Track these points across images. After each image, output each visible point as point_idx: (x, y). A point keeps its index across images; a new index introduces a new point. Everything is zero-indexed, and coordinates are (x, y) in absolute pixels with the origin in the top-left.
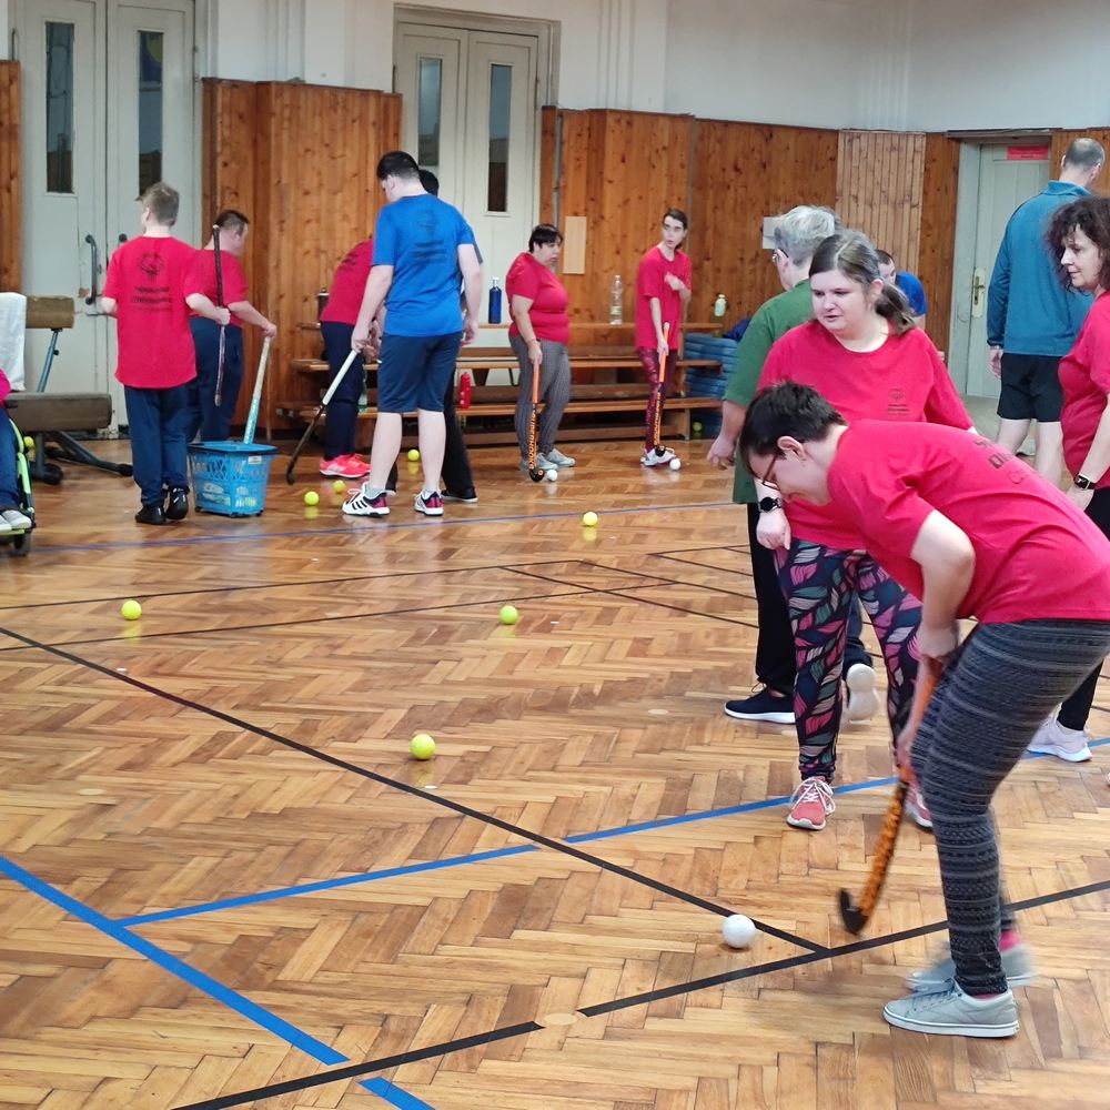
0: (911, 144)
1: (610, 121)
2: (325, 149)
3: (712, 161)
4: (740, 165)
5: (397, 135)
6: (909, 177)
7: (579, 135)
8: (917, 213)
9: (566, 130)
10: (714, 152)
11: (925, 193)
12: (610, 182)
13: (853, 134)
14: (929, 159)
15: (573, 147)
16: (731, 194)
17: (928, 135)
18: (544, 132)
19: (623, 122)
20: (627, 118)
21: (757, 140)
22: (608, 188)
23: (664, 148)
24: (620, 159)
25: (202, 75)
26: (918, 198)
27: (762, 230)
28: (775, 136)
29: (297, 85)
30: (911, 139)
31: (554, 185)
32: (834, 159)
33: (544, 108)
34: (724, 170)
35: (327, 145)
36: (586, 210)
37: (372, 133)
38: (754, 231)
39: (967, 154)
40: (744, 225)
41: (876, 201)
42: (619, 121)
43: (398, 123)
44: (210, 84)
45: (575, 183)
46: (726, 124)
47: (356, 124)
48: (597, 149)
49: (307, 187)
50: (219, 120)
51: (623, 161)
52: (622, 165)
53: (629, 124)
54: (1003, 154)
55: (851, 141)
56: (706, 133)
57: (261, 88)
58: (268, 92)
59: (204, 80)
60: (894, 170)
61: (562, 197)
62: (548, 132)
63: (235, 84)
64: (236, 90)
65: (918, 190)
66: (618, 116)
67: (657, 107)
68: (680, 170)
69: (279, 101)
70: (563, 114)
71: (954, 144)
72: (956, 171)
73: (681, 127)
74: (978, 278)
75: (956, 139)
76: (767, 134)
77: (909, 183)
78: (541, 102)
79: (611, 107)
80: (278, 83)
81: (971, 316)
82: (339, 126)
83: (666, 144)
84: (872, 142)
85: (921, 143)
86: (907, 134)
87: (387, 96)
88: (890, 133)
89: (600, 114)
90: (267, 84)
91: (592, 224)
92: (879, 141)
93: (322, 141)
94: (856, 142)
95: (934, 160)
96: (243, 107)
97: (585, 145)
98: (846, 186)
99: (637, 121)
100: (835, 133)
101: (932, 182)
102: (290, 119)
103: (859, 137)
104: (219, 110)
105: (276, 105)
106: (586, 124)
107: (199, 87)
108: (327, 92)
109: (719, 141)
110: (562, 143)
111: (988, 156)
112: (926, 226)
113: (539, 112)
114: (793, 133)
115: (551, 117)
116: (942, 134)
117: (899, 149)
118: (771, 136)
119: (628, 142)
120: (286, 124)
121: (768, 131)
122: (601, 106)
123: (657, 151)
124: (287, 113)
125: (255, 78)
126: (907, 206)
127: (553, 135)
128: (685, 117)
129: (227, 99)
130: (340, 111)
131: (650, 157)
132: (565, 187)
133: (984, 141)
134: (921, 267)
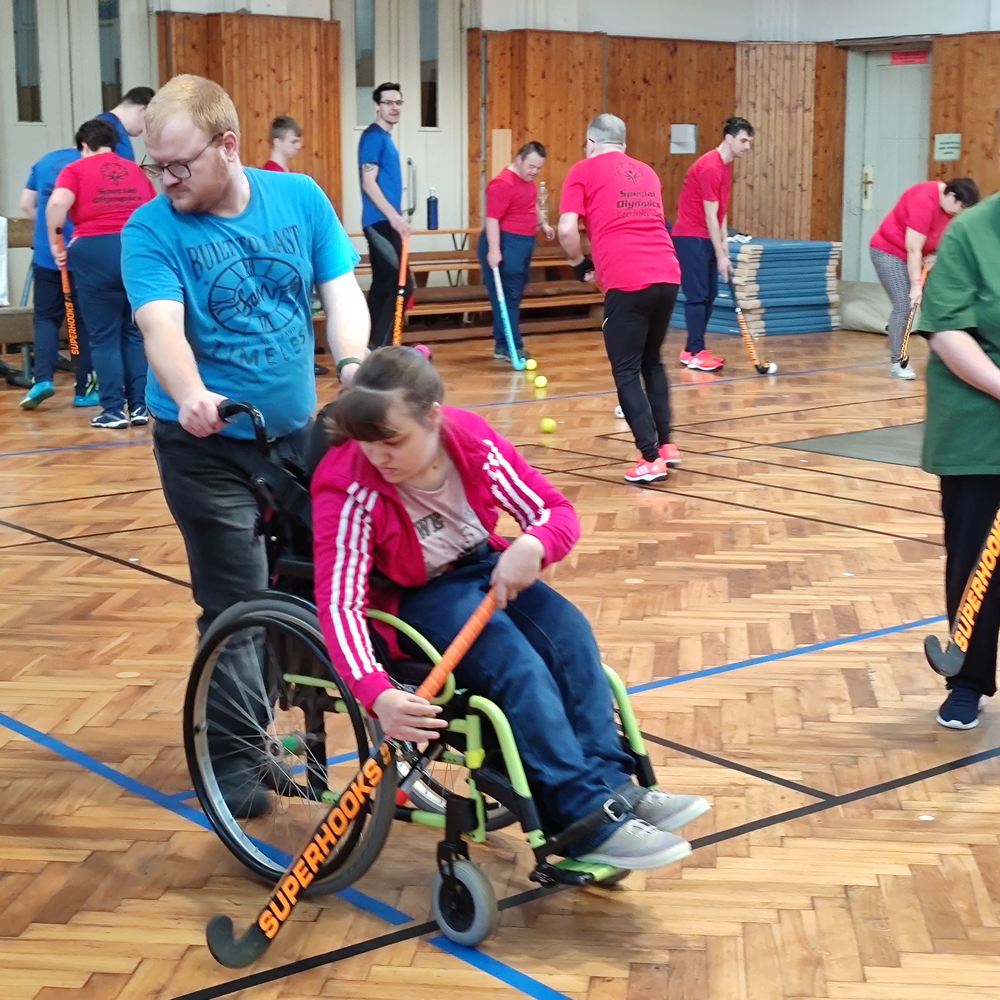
0: (802, 54)
1: (531, 40)
2: (272, 73)
3: (623, 74)
4: (648, 78)
5: (336, 59)
6: (801, 82)
7: (503, 54)
8: (810, 116)
9: (490, 50)
10: (625, 64)
11: (817, 98)
12: (533, 96)
13: (749, 46)
14: (820, 67)
15: (496, 65)
16: (641, 104)
17: (819, 45)
18: (471, 53)
19: (542, 41)
20: (545, 37)
21: (664, 53)
22: (531, 103)
23: (580, 64)
24: (541, 75)
25: (156, 9)
26: (810, 103)
27: (670, 136)
28: (679, 49)
29: (243, 16)
30: (802, 48)
31: (481, 100)
32: (732, 70)
33: (470, 30)
34: (634, 82)
35: (274, 70)
36: (511, 123)
37: (314, 56)
38: (664, 138)
39: (854, 62)
40: (654, 133)
41: (772, 106)
42: (538, 40)
43: (337, 49)
44: (164, 17)
45: (501, 97)
46: (635, 39)
47: (300, 51)
48: (519, 68)
49: (258, 110)
50: (174, 49)
51: (543, 76)
52: (542, 81)
53: (548, 42)
54: (886, 60)
55: (747, 52)
56: (617, 50)
57: (212, 19)
58: (218, 22)
59: (158, 13)
60: (787, 78)
61: (489, 111)
62: (473, 53)
63: (187, 17)
64: (188, 22)
65: (810, 95)
66: (537, 35)
67: (572, 26)
68: (595, 84)
69: (229, 30)
70: (487, 35)
71: (841, 52)
72: (844, 76)
73: (595, 44)
74: (866, 174)
75: (844, 47)
76: (672, 48)
77: (801, 90)
78: (467, 25)
79: (531, 27)
80: (227, 15)
81: (862, 210)
82: (284, 53)
83: (582, 61)
84: (767, 51)
85: (812, 52)
86: (799, 44)
87: (326, 23)
88: (784, 44)
89: (520, 35)
90: (217, 15)
91: (516, 136)
92: (774, 52)
93: (269, 66)
94: (752, 52)
95: (824, 68)
96: (195, 37)
97: (508, 63)
98: (744, 94)
99: (554, 39)
100: (733, 45)
101: (823, 89)
102: (239, 47)
103: (755, 49)
104: (173, 40)
105: (226, 35)
106: (509, 44)
107: (154, 20)
108: (272, 21)
109: (629, 56)
110: (487, 62)
111: (873, 62)
112: (818, 128)
113: (465, 34)
114: (695, 47)
115: (476, 38)
116: (830, 43)
117: (791, 58)
118: (676, 49)
119: (548, 60)
120: (236, 52)
121: (672, 45)
122: (521, 27)
123: (574, 67)
124: (236, 41)
125: (205, 11)
126: (800, 110)
127: (478, 55)
128: (598, 35)
129: (180, 30)
130: (284, 38)
131: (567, 74)
132: (492, 102)
133: (869, 48)
134: (815, 166)
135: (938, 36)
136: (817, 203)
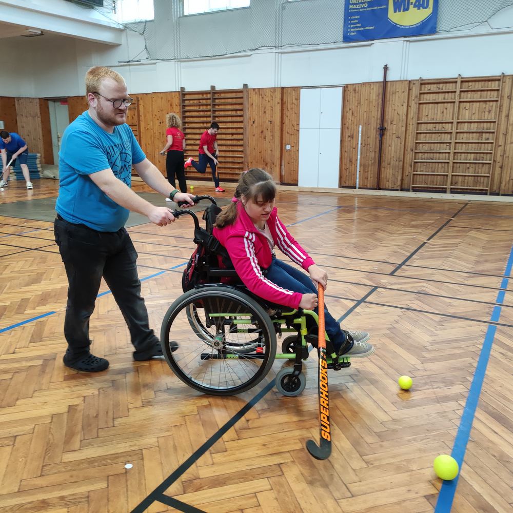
0: (35, 101)
6: (36, 109)
8: (40, 119)
11: (41, 114)
13: (19, 99)
17: (39, 99)
26: (39, 115)
32: (14, 105)
39: (51, 104)
41: (28, 116)
54: (59, 103)
55: (18, 101)
60: (31, 108)
65: (39, 113)
71: (46, 101)
72: (48, 108)
74: (58, 135)
75: (47, 100)
77: (36, 111)
84: (24, 100)
85: (38, 100)
86: (34, 98)
88: (30, 98)
92: (27, 100)
94: (20, 101)
95: (42, 105)
98: (19, 112)
100: (14, 98)
101: (42, 111)
103: (21, 99)
111: (56, 104)
112: (42, 122)
116: (43, 98)
117: (32, 102)
126: (37, 117)
133: (55, 100)
134: (43, 133)
135: (68, 97)
136: (44, 143)
